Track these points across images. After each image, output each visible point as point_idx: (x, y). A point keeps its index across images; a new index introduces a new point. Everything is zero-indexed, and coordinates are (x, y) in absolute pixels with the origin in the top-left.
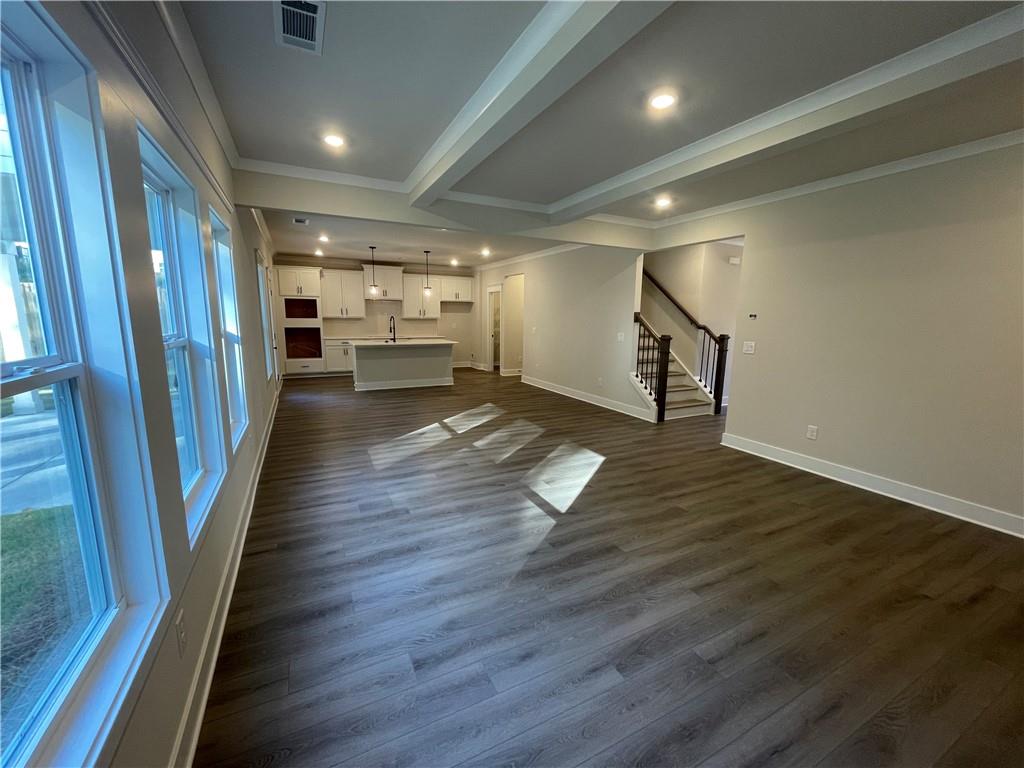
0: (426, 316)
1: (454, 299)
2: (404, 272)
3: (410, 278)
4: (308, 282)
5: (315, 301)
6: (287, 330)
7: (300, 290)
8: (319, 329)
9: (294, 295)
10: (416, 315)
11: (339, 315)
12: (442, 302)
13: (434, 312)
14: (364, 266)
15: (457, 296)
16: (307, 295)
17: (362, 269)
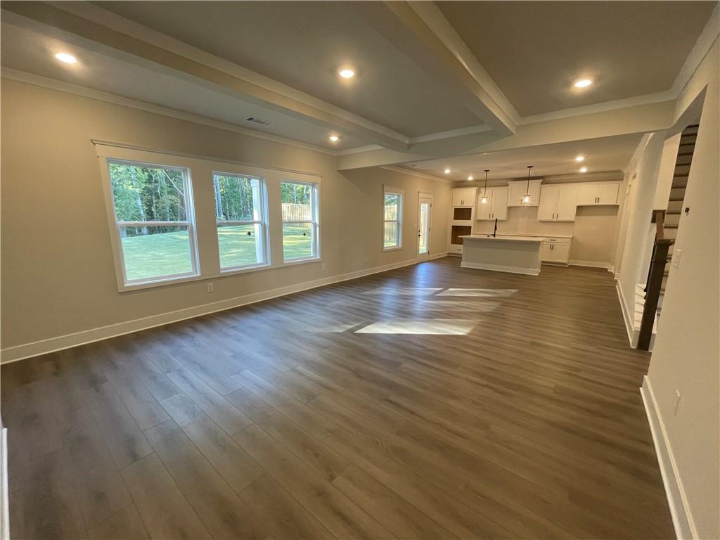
0: (559, 219)
1: (593, 203)
2: (542, 183)
3: (548, 188)
4: (467, 197)
5: (471, 209)
6: (454, 227)
7: (462, 203)
8: (470, 227)
9: (459, 206)
10: (550, 218)
11: (487, 218)
12: (578, 207)
13: (570, 215)
14: (509, 183)
15: (597, 200)
16: (466, 206)
17: (508, 185)
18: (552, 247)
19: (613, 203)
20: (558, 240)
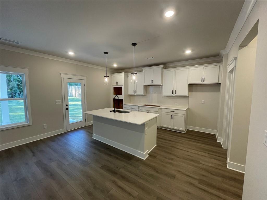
0: (177, 94)
1: (200, 82)
2: (163, 68)
5: (122, 87)
6: (114, 99)
7: (117, 83)
8: (122, 100)
9: (116, 85)
10: (170, 94)
11: (133, 93)
12: (189, 85)
13: (184, 91)
14: (143, 69)
15: (203, 79)
16: (119, 85)
17: (142, 71)
18: (172, 117)
19: (215, 81)
20: (176, 111)
